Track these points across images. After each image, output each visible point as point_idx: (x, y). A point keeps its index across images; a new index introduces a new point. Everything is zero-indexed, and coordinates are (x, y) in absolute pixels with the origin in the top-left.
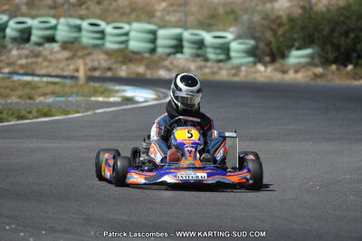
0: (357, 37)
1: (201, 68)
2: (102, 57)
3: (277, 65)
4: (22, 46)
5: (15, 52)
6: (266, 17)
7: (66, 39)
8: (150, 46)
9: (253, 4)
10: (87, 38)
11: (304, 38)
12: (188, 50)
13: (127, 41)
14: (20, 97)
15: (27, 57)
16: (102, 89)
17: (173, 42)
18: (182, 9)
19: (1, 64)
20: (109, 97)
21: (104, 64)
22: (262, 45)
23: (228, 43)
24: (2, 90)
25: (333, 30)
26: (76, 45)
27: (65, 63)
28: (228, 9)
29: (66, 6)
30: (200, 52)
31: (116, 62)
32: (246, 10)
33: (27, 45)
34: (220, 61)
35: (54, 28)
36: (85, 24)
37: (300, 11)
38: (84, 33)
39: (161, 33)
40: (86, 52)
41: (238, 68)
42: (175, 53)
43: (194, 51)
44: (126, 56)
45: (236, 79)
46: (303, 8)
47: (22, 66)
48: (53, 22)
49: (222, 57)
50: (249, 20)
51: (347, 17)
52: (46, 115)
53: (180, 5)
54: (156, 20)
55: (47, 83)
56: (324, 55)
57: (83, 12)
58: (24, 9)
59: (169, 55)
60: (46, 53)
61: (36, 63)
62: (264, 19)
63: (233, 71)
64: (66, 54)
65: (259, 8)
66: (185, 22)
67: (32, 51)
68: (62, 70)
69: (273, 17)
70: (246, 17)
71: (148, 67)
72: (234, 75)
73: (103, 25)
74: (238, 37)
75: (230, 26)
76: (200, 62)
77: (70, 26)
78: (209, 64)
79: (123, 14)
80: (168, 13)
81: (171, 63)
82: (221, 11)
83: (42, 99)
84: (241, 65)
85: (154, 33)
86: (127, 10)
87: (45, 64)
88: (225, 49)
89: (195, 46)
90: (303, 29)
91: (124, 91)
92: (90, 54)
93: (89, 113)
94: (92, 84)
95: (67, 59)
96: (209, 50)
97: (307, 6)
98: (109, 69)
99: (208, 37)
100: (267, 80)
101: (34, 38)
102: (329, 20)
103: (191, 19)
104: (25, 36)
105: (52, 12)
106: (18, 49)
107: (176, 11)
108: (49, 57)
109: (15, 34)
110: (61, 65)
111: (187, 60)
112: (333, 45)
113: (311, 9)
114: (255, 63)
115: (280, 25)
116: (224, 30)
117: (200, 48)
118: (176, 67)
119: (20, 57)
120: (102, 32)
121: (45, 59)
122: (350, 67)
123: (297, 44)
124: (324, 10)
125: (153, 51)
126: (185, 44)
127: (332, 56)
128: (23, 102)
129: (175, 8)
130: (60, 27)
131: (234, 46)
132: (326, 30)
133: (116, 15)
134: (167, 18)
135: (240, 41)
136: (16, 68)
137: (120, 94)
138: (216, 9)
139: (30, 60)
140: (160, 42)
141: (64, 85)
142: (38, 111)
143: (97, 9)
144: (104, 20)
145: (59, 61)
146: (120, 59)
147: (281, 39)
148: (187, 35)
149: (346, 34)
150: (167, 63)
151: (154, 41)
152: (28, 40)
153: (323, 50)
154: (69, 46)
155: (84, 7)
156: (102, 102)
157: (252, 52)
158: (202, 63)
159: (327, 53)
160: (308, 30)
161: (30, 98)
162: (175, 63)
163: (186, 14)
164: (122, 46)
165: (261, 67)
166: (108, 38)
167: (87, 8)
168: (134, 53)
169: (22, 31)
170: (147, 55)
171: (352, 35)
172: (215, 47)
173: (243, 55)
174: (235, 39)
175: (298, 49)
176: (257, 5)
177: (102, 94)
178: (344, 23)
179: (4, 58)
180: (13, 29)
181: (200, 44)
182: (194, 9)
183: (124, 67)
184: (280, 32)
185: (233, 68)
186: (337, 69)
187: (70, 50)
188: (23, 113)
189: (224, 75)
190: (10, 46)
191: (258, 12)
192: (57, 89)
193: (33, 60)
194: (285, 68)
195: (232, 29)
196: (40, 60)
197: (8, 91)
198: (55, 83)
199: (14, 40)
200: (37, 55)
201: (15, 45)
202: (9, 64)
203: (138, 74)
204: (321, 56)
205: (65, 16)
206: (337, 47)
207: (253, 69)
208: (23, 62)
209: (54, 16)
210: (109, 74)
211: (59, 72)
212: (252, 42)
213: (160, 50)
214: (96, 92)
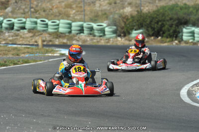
0: (163, 24)
1: (92, 39)
2: (47, 35)
3: (127, 37)
4: (10, 31)
5: (7, 34)
6: (121, 16)
7: (30, 28)
8: (69, 30)
9: (115, 10)
10: (40, 27)
11: (138, 25)
12: (86, 32)
13: (58, 28)
14: (13, 55)
15: (12, 36)
16: (50, 50)
17: (79, 28)
18: (83, 13)
19: (1, 40)
20: (54, 54)
21: (48, 39)
22: (119, 29)
23: (104, 28)
24: (4, 52)
25: (151, 21)
26: (35, 30)
27: (31, 38)
28: (103, 13)
29: (30, 13)
30: (91, 32)
31: (53, 38)
32: (111, 13)
33: (13, 31)
34: (101, 36)
35: (25, 23)
36: (39, 21)
37: (136, 13)
38: (38, 25)
39: (73, 24)
40: (39, 33)
41: (109, 39)
42: (80, 33)
43: (89, 32)
44: (58, 35)
45: (109, 44)
46: (138, 11)
47: (10, 41)
48: (24, 20)
49: (101, 34)
50: (113, 17)
51: (158, 15)
52: (26, 62)
53: (82, 11)
54: (70, 18)
55: (25, 48)
56: (148, 33)
57: (37, 16)
58: (10, 14)
59: (77, 34)
60: (21, 34)
61: (17, 39)
62: (120, 17)
63: (107, 41)
64: (31, 34)
65: (117, 12)
66: (84, 19)
67: (15, 34)
68: (29, 42)
69: (124, 16)
70: (111, 16)
71: (68, 40)
72: (107, 42)
73: (47, 21)
74: (108, 25)
75: (105, 20)
76: (91, 37)
77: (31, 22)
78: (96, 38)
79: (56, 16)
80: (76, 15)
81: (79, 38)
82: (100, 13)
83: (23, 55)
84: (111, 37)
85: (70, 24)
86: (58, 14)
87: (21, 39)
88: (103, 31)
89: (89, 30)
90: (138, 21)
91: (60, 51)
92: (41, 34)
93: (46, 61)
94: (45, 48)
95: (31, 37)
96: (95, 31)
97: (139, 10)
98: (50, 41)
99: (95, 26)
100: (122, 44)
101: (15, 28)
102: (149, 17)
103: (86, 17)
104: (11, 27)
105: (23, 15)
106: (8, 32)
107: (79, 14)
108: (23, 36)
109: (7, 26)
110: (28, 40)
111: (85, 36)
112: (152, 28)
113: (141, 12)
114: (116, 37)
115: (127, 19)
116: (102, 22)
117: (91, 31)
118: (81, 39)
119: (9, 36)
120: (47, 24)
121: (21, 37)
122: (160, 38)
123: (135, 28)
124: (147, 12)
125: (70, 32)
126: (85, 29)
127: (151, 33)
128: (15, 57)
129: (79, 13)
130: (27, 22)
131: (107, 29)
132: (148, 22)
133: (53, 16)
134: (76, 17)
135: (110, 27)
136: (8, 41)
137: (59, 52)
138: (98, 13)
139: (14, 38)
140: (73, 28)
141: (32, 49)
142: (22, 61)
143: (43, 14)
144: (47, 19)
145: (27, 38)
146: (55, 36)
147: (128, 26)
148: (85, 25)
149: (157, 23)
150: (76, 38)
151: (70, 28)
152: (12, 28)
153: (147, 30)
154: (32, 31)
155: (38, 13)
156: (51, 56)
157: (115, 32)
158: (93, 37)
159: (149, 31)
160: (140, 21)
161: (18, 55)
162: (80, 37)
163: (85, 15)
164: (56, 30)
165: (119, 39)
166: (49, 27)
167: (39, 14)
168: (61, 33)
169: (9, 24)
170: (67, 34)
171: (160, 23)
172: (98, 30)
173: (111, 33)
174: (107, 26)
175: (136, 30)
176: (116, 11)
177: (50, 52)
178: (156, 18)
179: (2, 37)
180: (6, 24)
181: (91, 29)
182: (88, 13)
183: (57, 40)
184: (127, 23)
185: (106, 39)
186: (154, 39)
187: (32, 33)
188: (16, 62)
189: (103, 42)
190: (4, 31)
191: (117, 14)
192: (30, 50)
193: (16, 37)
194: (130, 39)
195: (105, 22)
196: (18, 37)
197: (7, 52)
198: (28, 48)
199: (6, 28)
200: (17, 36)
201: (7, 31)
202: (4, 40)
203: (64, 43)
204: (146, 33)
205: (29, 18)
206: (153, 29)
207: (116, 40)
208: (11, 38)
209: (24, 18)
210: (50, 43)
211: (28, 43)
212: (115, 27)
213: (73, 32)
214: (47, 52)
